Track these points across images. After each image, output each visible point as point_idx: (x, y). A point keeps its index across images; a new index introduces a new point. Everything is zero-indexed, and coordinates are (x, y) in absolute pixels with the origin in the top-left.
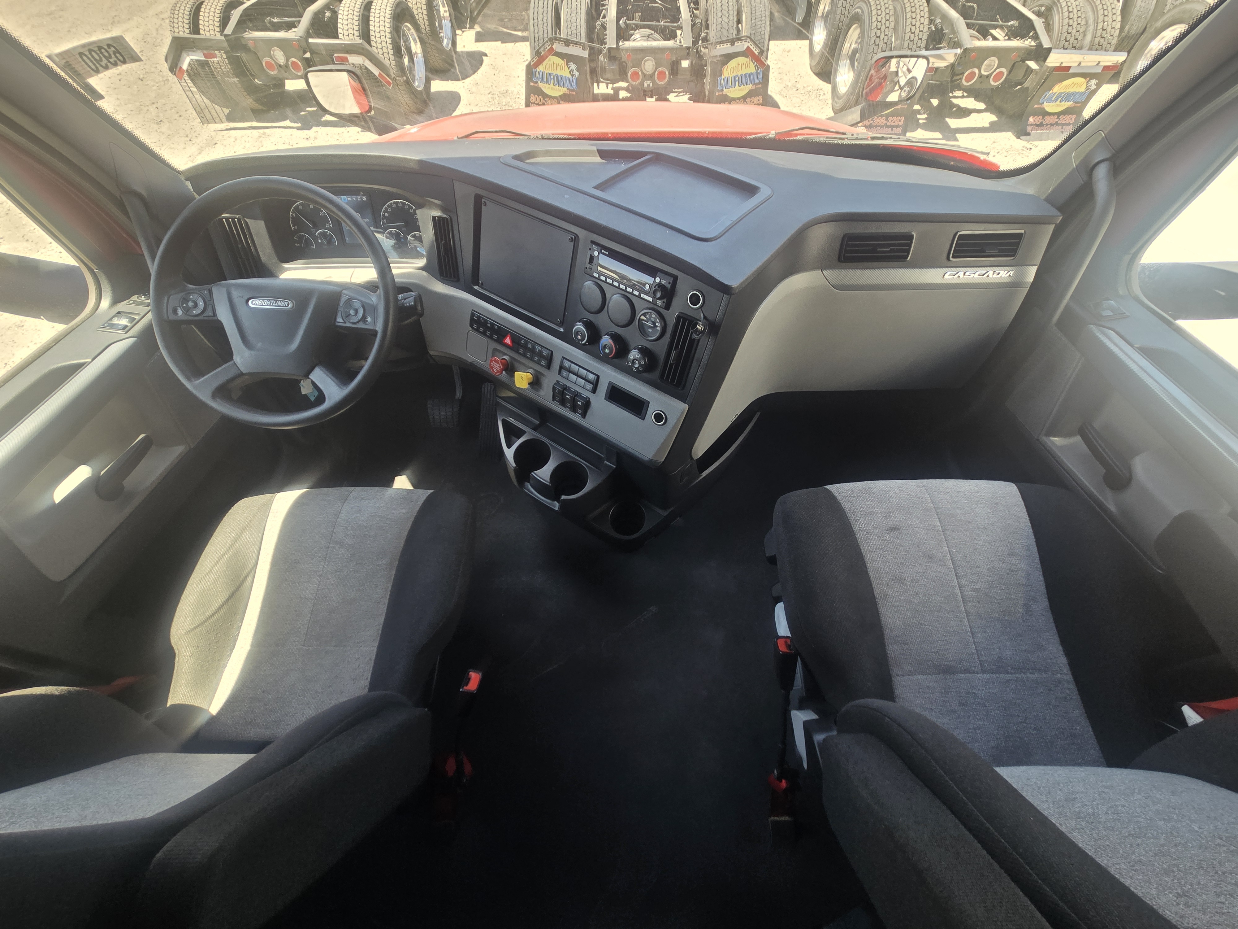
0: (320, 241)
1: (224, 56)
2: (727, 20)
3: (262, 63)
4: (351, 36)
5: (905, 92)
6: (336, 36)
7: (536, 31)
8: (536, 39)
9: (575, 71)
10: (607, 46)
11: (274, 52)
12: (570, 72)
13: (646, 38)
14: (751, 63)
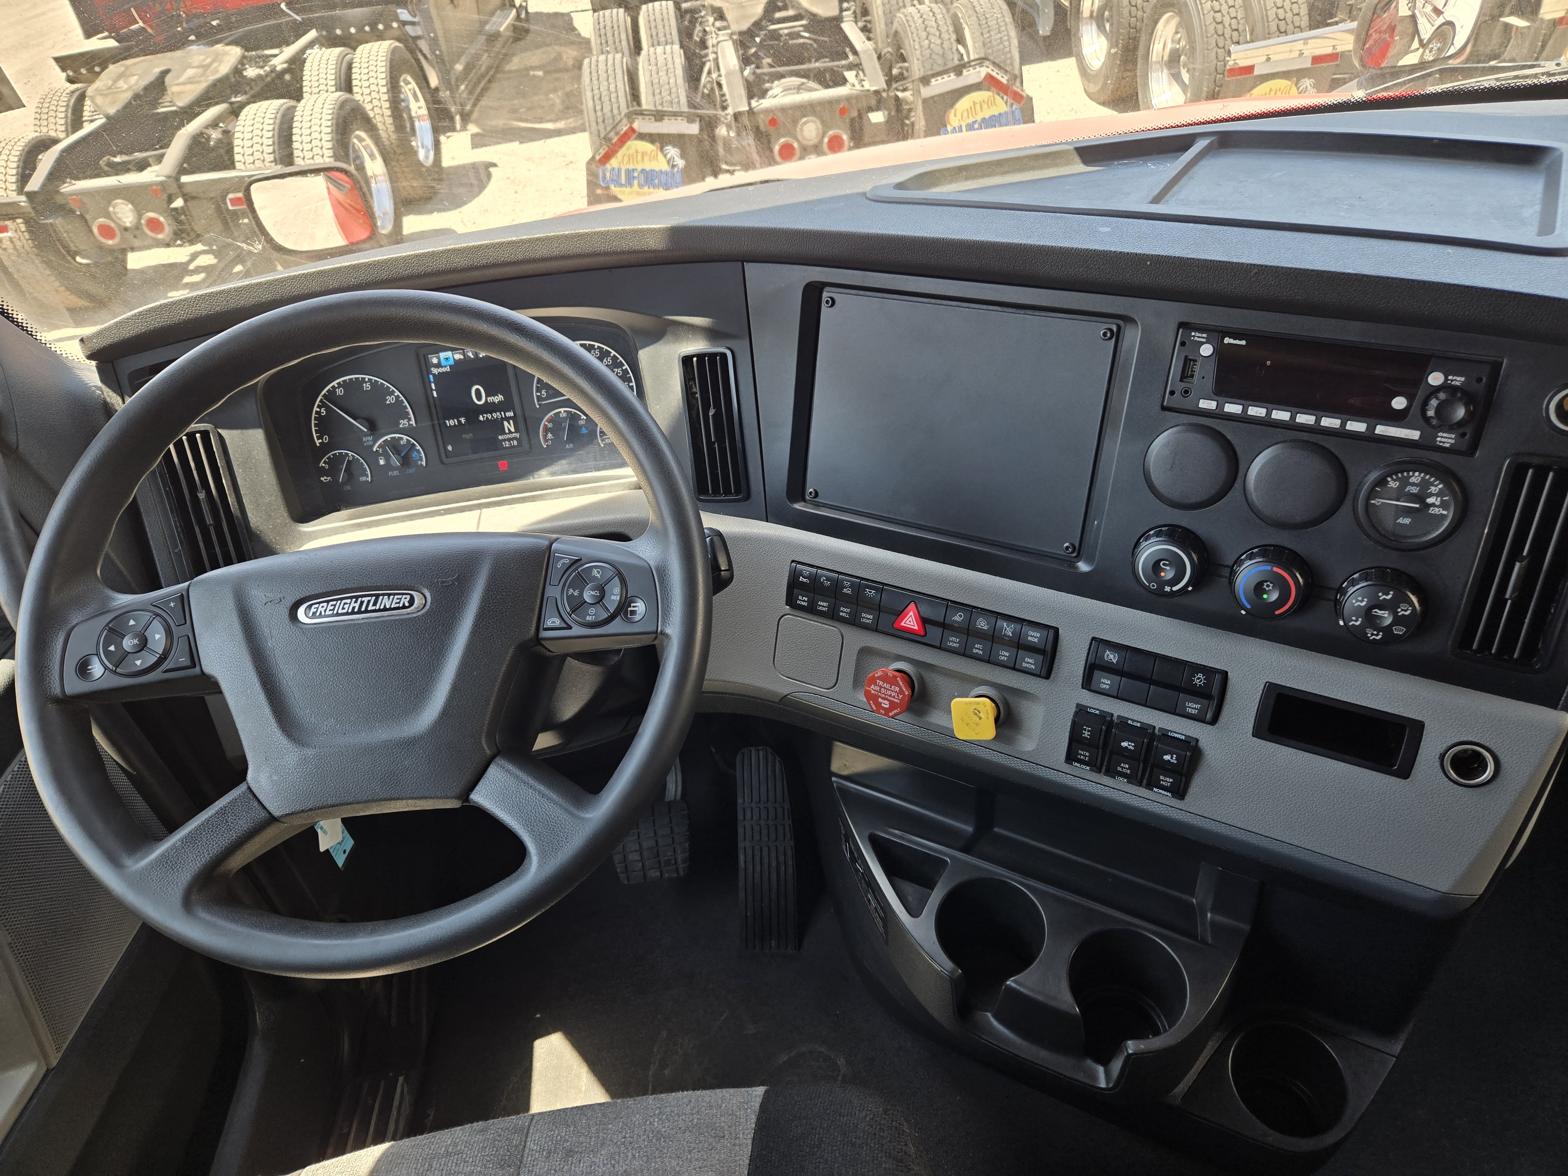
0: (382, 462)
1: (23, 228)
2: (938, 42)
3: (91, 231)
4: (258, 164)
5: (1430, 52)
6: (231, 165)
7: (598, 108)
8: (600, 120)
9: (676, 159)
10: (730, 111)
11: (114, 208)
12: (668, 162)
13: (794, 91)
14: (998, 98)
